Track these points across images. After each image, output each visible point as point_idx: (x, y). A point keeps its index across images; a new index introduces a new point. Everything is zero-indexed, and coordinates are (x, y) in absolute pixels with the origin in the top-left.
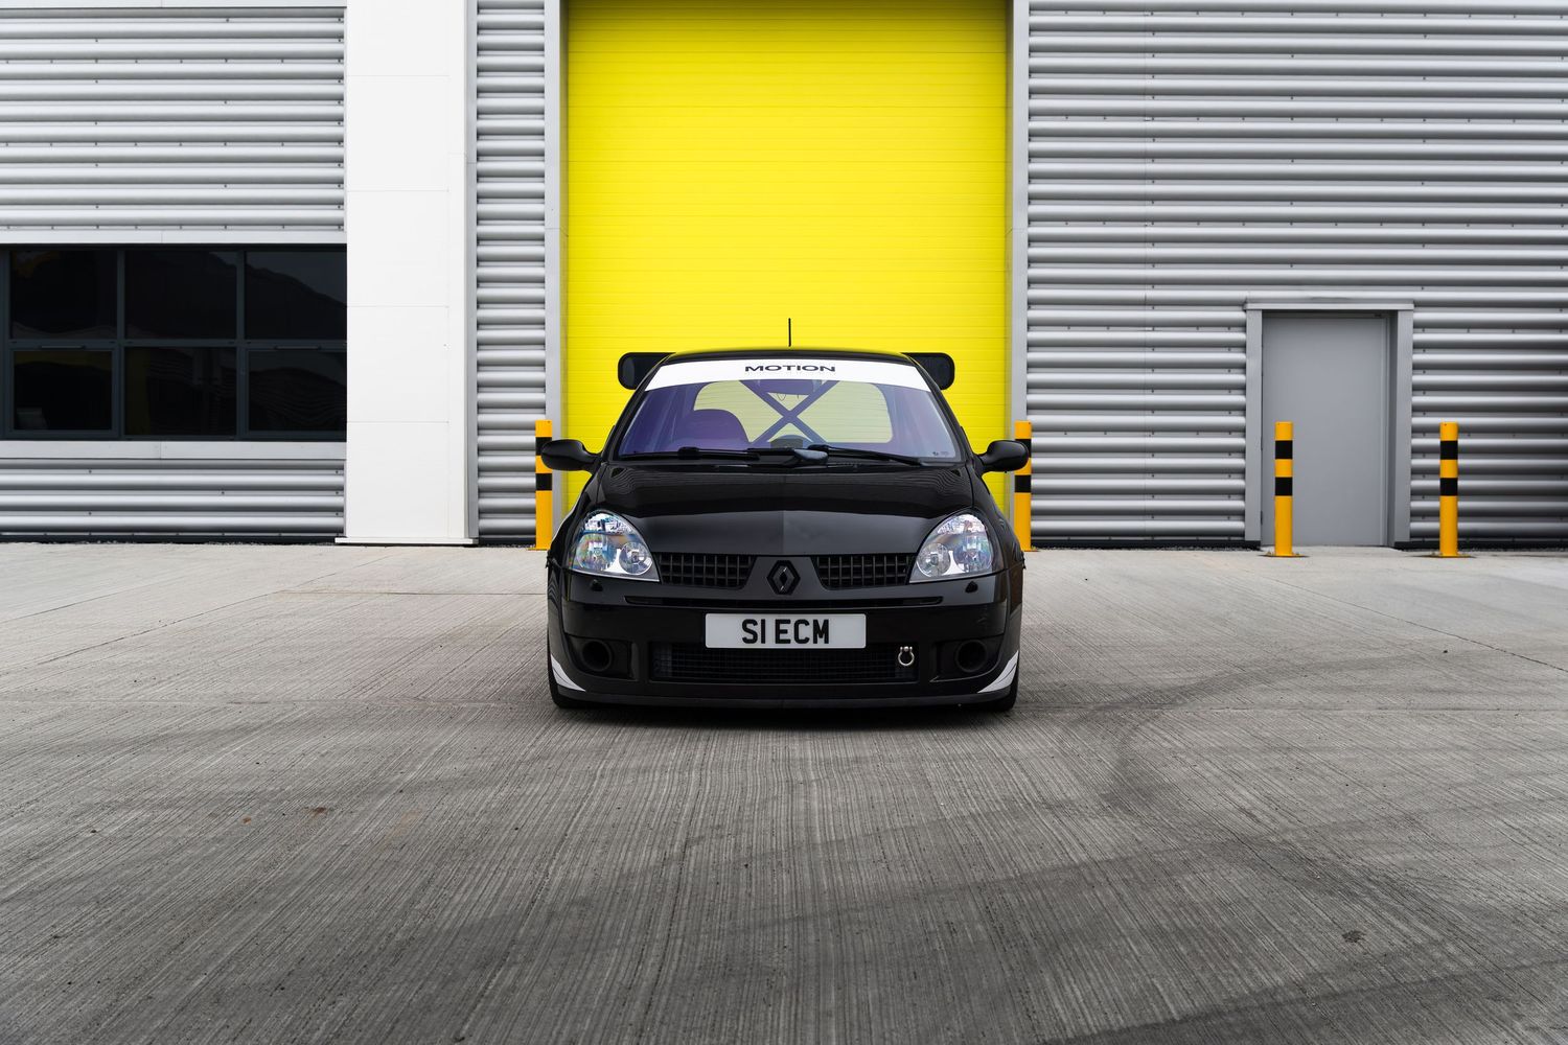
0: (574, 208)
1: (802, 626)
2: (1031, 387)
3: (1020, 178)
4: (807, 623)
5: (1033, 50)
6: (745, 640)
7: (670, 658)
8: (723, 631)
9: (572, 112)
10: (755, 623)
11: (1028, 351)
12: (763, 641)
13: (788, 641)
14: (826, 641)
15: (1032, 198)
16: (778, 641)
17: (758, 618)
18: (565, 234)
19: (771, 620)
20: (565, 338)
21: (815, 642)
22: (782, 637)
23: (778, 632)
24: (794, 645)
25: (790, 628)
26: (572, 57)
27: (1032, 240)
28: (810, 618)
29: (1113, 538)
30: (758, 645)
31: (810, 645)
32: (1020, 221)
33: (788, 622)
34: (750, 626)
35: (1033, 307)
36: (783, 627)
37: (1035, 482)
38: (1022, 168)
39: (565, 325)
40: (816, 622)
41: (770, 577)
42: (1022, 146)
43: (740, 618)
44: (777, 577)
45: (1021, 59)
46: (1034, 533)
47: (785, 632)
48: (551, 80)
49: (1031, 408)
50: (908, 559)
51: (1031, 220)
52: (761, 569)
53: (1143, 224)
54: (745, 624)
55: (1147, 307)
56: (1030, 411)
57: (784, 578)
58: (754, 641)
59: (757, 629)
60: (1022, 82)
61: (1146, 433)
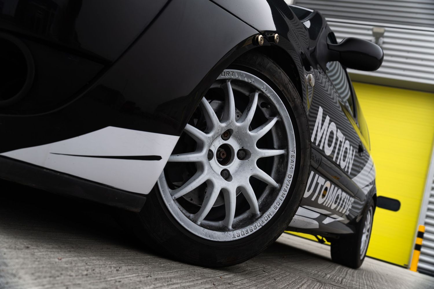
56: (426, 225)
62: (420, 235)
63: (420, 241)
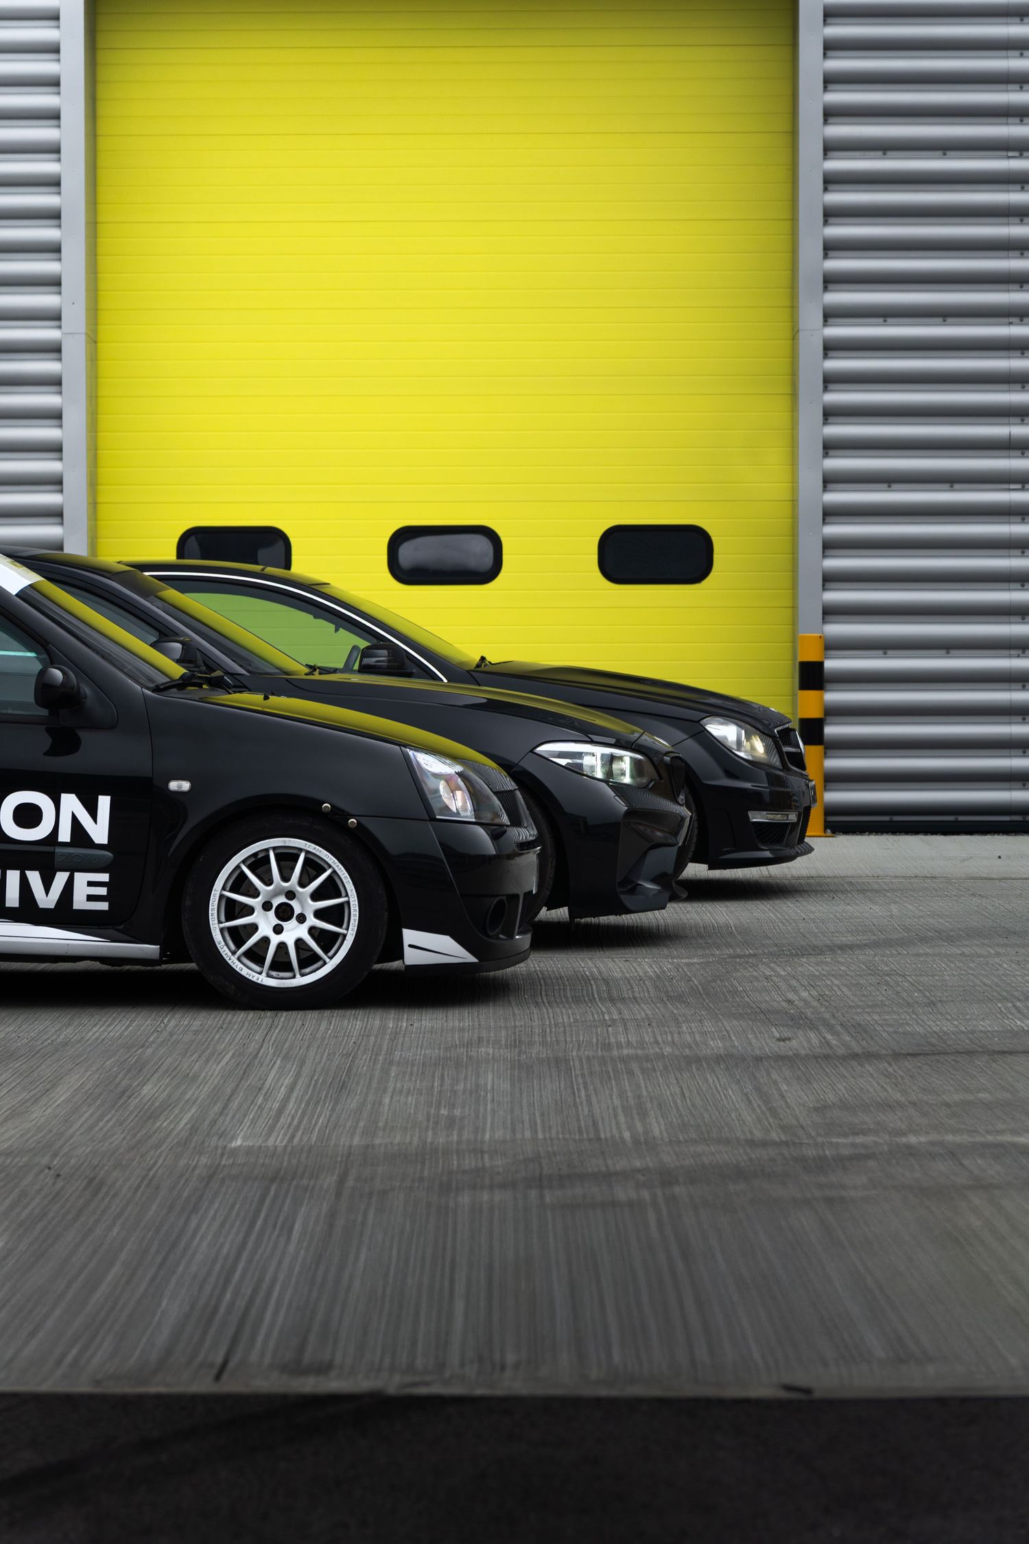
0: (105, 301)
2: (830, 579)
3: (811, 249)
5: (830, 47)
9: (102, 143)
11: (824, 522)
15: (831, 281)
18: (93, 340)
20: (94, 504)
26: (102, 56)
27: (830, 348)
29: (961, 818)
32: (811, 316)
35: (831, 452)
37: (830, 730)
38: (814, 233)
39: (93, 483)
42: (814, 197)
45: (812, 63)
46: (830, 811)
48: (71, 100)
49: (831, 612)
51: (830, 315)
53: (1006, 320)
55: (1013, 453)
56: (828, 618)
60: (813, 99)
61: (1013, 652)
62: (811, 675)
63: (811, 704)
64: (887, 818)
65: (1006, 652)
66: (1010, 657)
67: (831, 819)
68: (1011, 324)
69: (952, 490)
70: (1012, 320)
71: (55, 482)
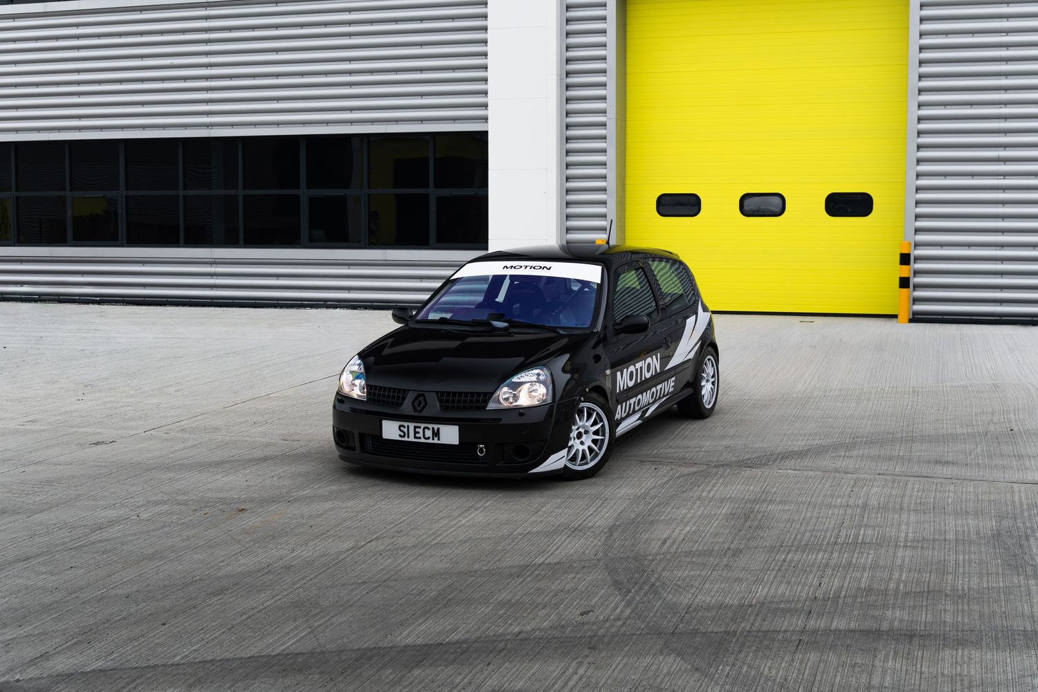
1: (426, 430)
2: (917, 216)
3: (914, 77)
4: (429, 429)
6: (400, 435)
7: (371, 442)
8: (391, 430)
10: (404, 427)
11: (916, 192)
12: (408, 437)
13: (420, 438)
14: (439, 439)
15: (921, 91)
16: (415, 437)
17: (406, 424)
19: (412, 426)
21: (433, 439)
22: (417, 435)
23: (416, 433)
24: (423, 440)
25: (421, 430)
27: (920, 119)
28: (430, 426)
30: (406, 439)
31: (431, 441)
32: (913, 106)
33: (420, 427)
34: (402, 428)
35: (919, 163)
36: (417, 430)
37: (913, 281)
38: (916, 71)
40: (433, 428)
41: (413, 403)
42: (916, 56)
43: (396, 424)
44: (416, 403)
47: (419, 433)
49: (916, 230)
50: (488, 396)
51: (920, 105)
52: (410, 397)
53: (998, 105)
54: (400, 426)
55: (1000, 163)
56: (917, 233)
57: (420, 403)
58: (404, 436)
59: (405, 430)
60: (915, 13)
61: (998, 248)
62: (905, 259)
63: (905, 271)
64: (941, 317)
65: (995, 248)
66: (996, 250)
67: (916, 316)
68: (1001, 107)
69: (973, 179)
70: (1001, 106)
71: (604, 177)
